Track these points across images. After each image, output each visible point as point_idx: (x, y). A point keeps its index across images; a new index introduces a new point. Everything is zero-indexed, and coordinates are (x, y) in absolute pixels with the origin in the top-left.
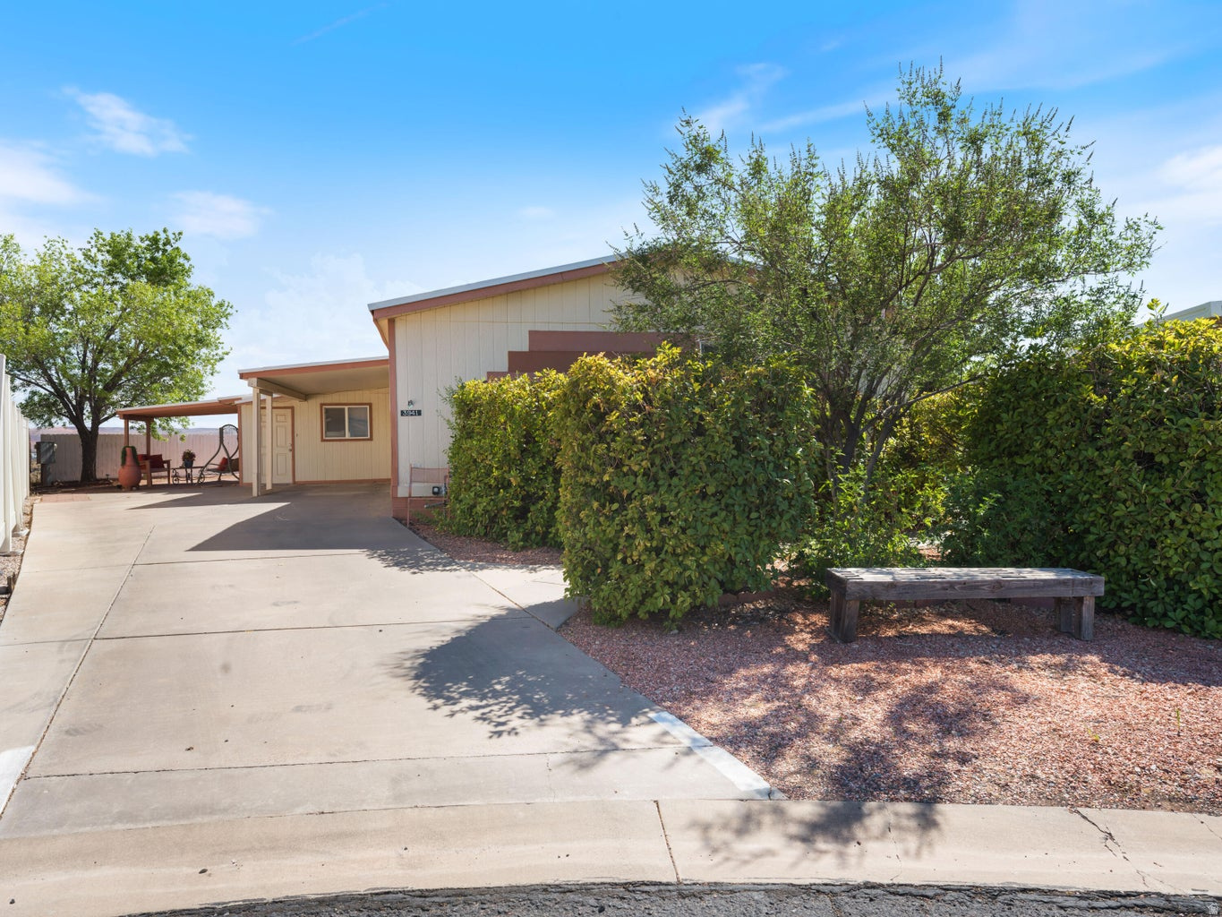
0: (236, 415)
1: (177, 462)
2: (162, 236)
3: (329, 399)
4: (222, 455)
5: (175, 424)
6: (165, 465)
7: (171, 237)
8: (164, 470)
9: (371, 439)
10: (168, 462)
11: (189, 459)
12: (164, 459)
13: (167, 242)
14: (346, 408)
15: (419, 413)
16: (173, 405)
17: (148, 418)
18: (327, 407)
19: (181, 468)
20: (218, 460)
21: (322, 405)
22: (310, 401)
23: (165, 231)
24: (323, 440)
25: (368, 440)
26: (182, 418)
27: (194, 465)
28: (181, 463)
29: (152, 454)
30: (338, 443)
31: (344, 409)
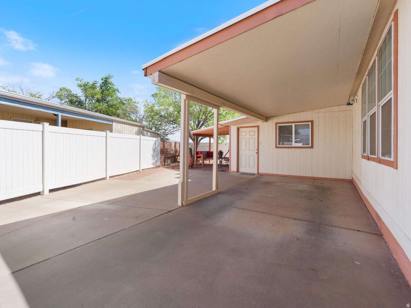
3: (281, 119)
9: (312, 147)
11: (220, 154)
14: (293, 125)
18: (280, 125)
21: (276, 124)
22: (269, 122)
24: (277, 147)
25: (309, 147)
30: (287, 149)
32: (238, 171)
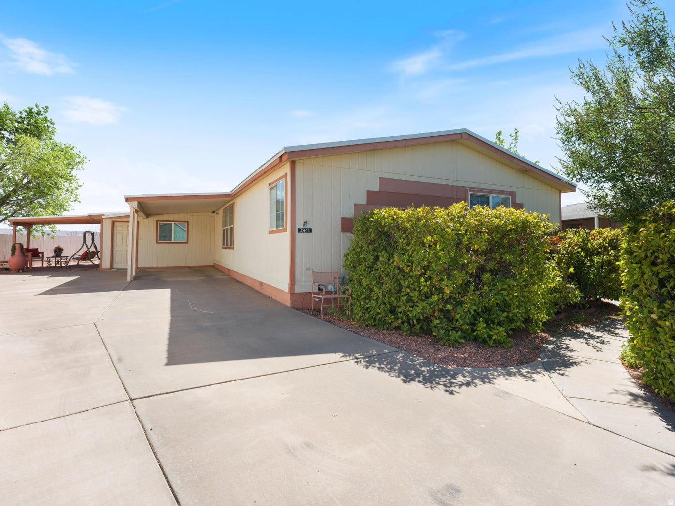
0: (100, 225)
1: (49, 253)
2: (35, 110)
3: (161, 218)
4: (85, 249)
5: (47, 228)
6: (40, 255)
7: (42, 110)
8: (40, 258)
10: (42, 253)
11: (58, 251)
12: (39, 251)
13: (39, 113)
14: (173, 223)
15: (310, 230)
16: (47, 217)
17: (28, 225)
18: (160, 222)
19: (53, 257)
20: (81, 253)
21: (157, 221)
22: (150, 218)
23: (37, 106)
24: (157, 242)
25: (186, 243)
26: (52, 226)
27: (62, 255)
28: (53, 254)
29: (31, 247)
30: (167, 244)
31: (171, 224)
32: (112, 267)
